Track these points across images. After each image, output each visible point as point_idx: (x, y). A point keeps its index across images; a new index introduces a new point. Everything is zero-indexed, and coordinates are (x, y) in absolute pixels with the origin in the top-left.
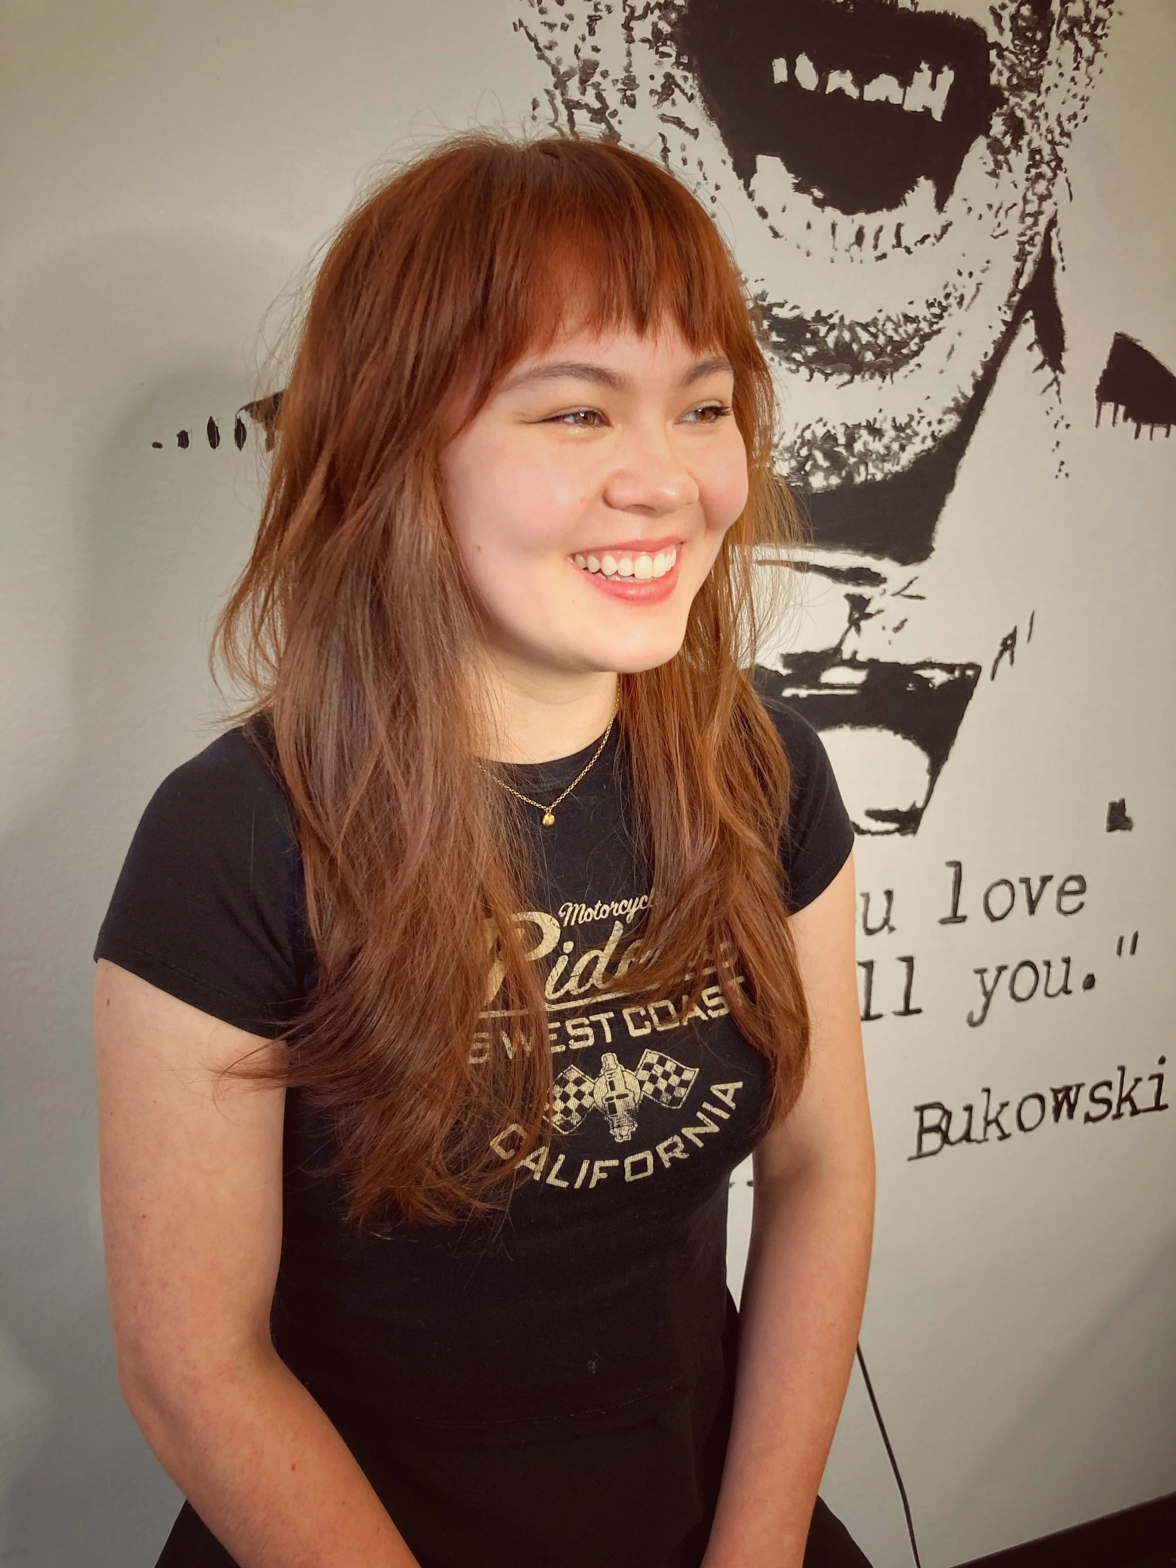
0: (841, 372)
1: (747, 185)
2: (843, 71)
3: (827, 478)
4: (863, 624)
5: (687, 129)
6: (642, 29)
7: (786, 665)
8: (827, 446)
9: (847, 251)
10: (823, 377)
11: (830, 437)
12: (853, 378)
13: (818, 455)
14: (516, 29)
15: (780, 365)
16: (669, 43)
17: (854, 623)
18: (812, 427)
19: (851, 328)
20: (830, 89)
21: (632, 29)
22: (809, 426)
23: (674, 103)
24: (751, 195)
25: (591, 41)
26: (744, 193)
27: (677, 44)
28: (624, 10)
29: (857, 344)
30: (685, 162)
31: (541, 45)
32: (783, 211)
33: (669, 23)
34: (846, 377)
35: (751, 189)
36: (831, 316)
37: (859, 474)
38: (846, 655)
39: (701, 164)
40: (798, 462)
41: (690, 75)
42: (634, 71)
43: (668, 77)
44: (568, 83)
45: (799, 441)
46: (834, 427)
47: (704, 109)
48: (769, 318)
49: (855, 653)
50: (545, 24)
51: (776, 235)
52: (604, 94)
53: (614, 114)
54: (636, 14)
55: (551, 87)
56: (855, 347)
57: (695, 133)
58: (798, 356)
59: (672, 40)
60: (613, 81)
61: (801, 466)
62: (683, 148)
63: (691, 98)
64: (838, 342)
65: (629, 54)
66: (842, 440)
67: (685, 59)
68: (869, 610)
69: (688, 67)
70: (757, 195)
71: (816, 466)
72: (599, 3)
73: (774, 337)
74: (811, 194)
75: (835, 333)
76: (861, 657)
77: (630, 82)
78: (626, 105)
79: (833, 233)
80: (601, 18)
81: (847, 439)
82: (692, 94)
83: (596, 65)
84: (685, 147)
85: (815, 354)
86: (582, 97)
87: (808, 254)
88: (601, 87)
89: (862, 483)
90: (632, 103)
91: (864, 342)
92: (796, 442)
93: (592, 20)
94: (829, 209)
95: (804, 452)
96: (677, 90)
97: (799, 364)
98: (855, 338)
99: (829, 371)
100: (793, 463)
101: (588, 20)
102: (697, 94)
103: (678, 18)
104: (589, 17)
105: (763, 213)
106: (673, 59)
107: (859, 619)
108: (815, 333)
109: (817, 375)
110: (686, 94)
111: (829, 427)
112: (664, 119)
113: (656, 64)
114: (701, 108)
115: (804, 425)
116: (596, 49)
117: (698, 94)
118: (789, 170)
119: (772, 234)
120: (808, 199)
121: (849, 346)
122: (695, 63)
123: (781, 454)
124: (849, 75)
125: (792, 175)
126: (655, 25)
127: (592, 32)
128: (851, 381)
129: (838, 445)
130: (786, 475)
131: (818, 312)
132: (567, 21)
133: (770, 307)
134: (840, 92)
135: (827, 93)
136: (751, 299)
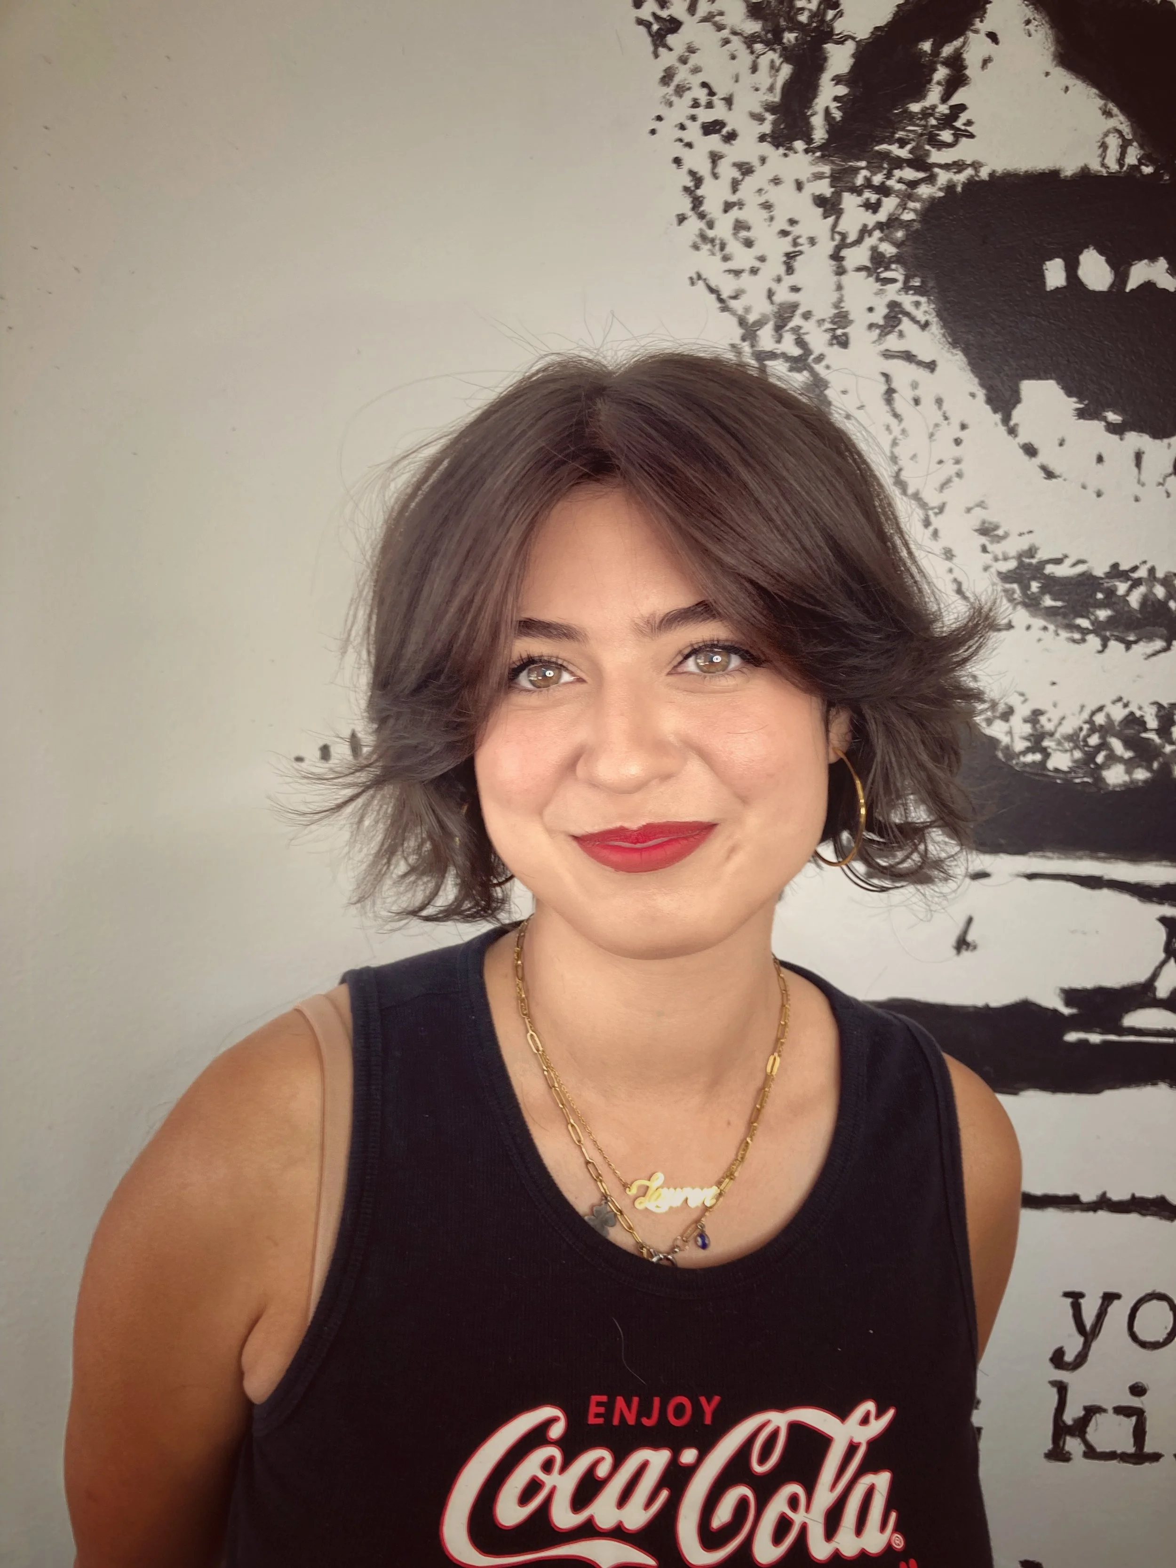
0: (1150, 638)
2: (1153, 259)
3: (1129, 772)
5: (920, 363)
6: (858, 256)
7: (1068, 1002)
8: (1129, 732)
9: (1161, 484)
10: (1122, 646)
12: (1169, 644)
13: (1117, 745)
14: (693, 284)
15: (1058, 635)
16: (893, 266)
17: (1174, 954)
18: (1106, 710)
19: (1166, 581)
20: (1131, 285)
21: (842, 259)
22: (1101, 709)
23: (901, 335)
24: (1012, 431)
25: (789, 281)
26: (1002, 429)
27: (905, 265)
28: (833, 239)
30: (917, 402)
31: (724, 296)
32: (1061, 445)
33: (894, 244)
34: (1159, 644)
35: (1012, 423)
36: (1135, 569)
38: (1162, 992)
39: (939, 402)
40: (1085, 753)
41: (923, 300)
42: (846, 306)
43: (894, 306)
44: (758, 333)
45: (1086, 727)
46: (1140, 708)
47: (944, 335)
48: (1039, 579)
50: (730, 271)
51: (1050, 474)
52: (807, 338)
53: (820, 358)
54: (849, 240)
55: (737, 341)
56: (1173, 605)
57: (931, 366)
58: (1084, 623)
59: (898, 262)
60: (818, 321)
61: (1090, 757)
62: (915, 386)
63: (925, 326)
64: (1145, 601)
65: (839, 287)
66: (1152, 724)
67: (916, 282)
69: (919, 291)
70: (1021, 430)
71: (1113, 758)
72: (799, 236)
73: (1048, 601)
74: (1104, 419)
75: (1142, 589)
77: (841, 319)
78: (835, 346)
79: (1138, 464)
80: (801, 253)
81: (1160, 722)
82: (926, 321)
83: (794, 307)
84: (917, 384)
85: (1110, 617)
86: (778, 346)
87: (1099, 494)
88: (802, 331)
90: (843, 342)
92: (1081, 729)
93: (790, 257)
94: (1131, 435)
95: (1094, 740)
96: (905, 320)
97: (1084, 632)
98: (1173, 594)
99: (1132, 638)
100: (1078, 755)
101: (785, 259)
102: (933, 319)
103: (907, 236)
104: (787, 255)
105: (1030, 451)
106: (899, 284)
108: (1111, 592)
109: (1113, 644)
110: (918, 323)
111: (1133, 708)
112: (888, 355)
113: (876, 294)
114: (939, 336)
115: (1094, 707)
116: (795, 289)
117: (936, 319)
118: (1070, 394)
119: (1043, 475)
120: (1097, 426)
121: (1163, 604)
122: (931, 284)
123: (1059, 743)
124: (1162, 263)
125: (1075, 400)
126: (874, 249)
127: (790, 270)
128: (1167, 649)
129: (1146, 730)
130: (1066, 769)
131: (1115, 566)
132: (757, 264)
133: (1043, 563)
134: (1148, 286)
135: (1128, 290)
136: (1013, 558)
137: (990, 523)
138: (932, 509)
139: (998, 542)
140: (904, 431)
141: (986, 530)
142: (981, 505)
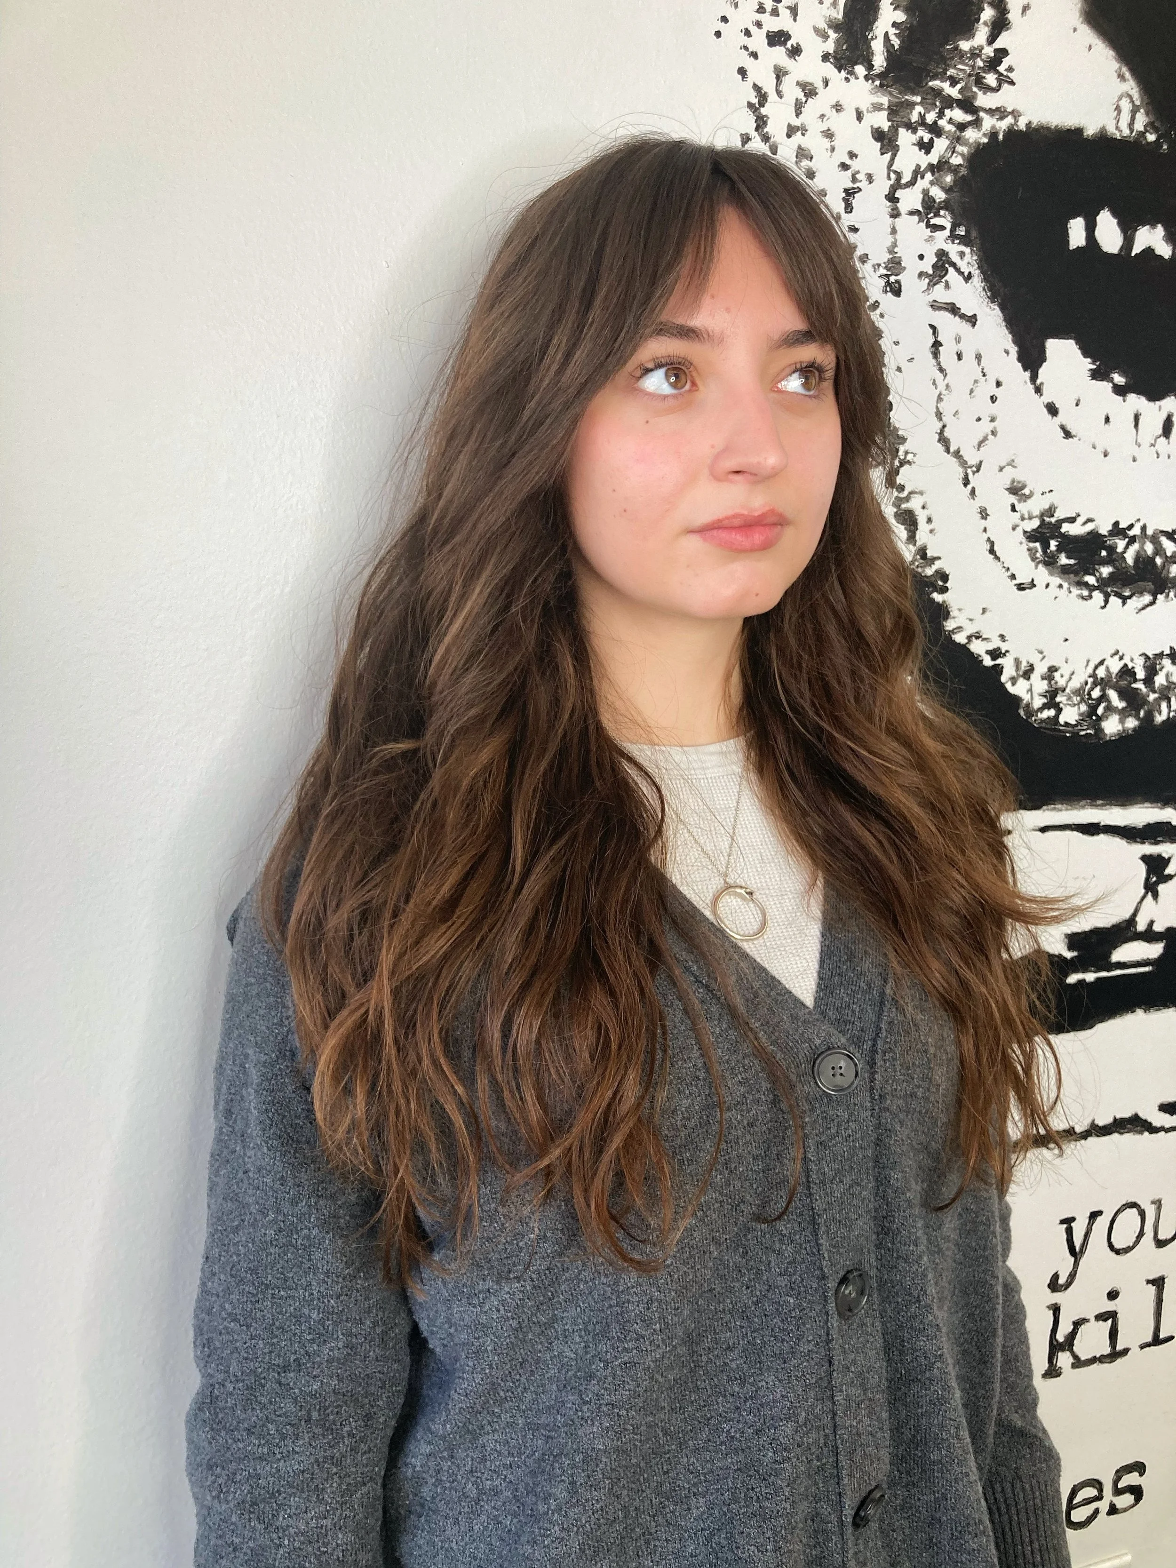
0: (1141, 593)
1: (1034, 378)
2: (1153, 225)
3: (1122, 721)
4: (1161, 888)
5: (963, 316)
6: (911, 199)
7: (1070, 948)
8: (1123, 683)
9: (1153, 445)
10: (1120, 601)
11: (1127, 672)
12: (1155, 599)
13: (1113, 695)
15: (1070, 592)
16: (942, 212)
17: (1151, 888)
19: (1155, 540)
20: (1136, 250)
21: (897, 200)
22: (1102, 663)
23: (947, 286)
24: (1038, 390)
25: (847, 219)
26: (1031, 387)
27: (952, 213)
28: (889, 178)
29: (1161, 557)
30: (959, 356)
32: (1077, 405)
33: (943, 189)
34: (1147, 598)
35: (1038, 382)
37: (1160, 714)
38: (1141, 926)
39: (979, 357)
40: (1089, 706)
41: (967, 250)
42: (900, 251)
43: (942, 255)
45: (1090, 680)
46: (1132, 660)
47: (984, 289)
48: (1057, 537)
49: (1152, 923)
51: (1068, 434)
53: (875, 305)
54: (903, 181)
56: (1159, 561)
57: (972, 320)
59: (946, 208)
60: (874, 266)
61: (1093, 709)
63: (968, 278)
65: (894, 231)
66: (1141, 674)
67: (961, 231)
68: (1168, 871)
69: (965, 241)
70: (1045, 390)
71: (1110, 709)
72: (858, 172)
73: (1063, 560)
74: (1111, 380)
76: (1158, 928)
77: (895, 265)
78: (889, 294)
79: (1136, 425)
80: (859, 190)
81: (1146, 671)
82: (970, 273)
84: (960, 338)
85: (1111, 574)
87: (1106, 454)
89: (1164, 722)
90: (896, 290)
91: (1169, 554)
92: (1086, 683)
94: (1132, 397)
96: (951, 270)
97: (1091, 588)
98: (1159, 550)
99: (1127, 594)
100: (1084, 708)
101: (844, 195)
102: (976, 273)
103: (955, 181)
104: (846, 191)
105: (1052, 410)
106: (947, 233)
107: (1157, 883)
108: (1112, 549)
109: (1113, 599)
110: (962, 273)
111: (1126, 660)
112: (935, 306)
113: (926, 241)
114: (981, 289)
115: (1097, 662)
116: (854, 229)
117: (978, 272)
118: (1085, 354)
119: (1062, 435)
120: (1107, 386)
121: (1152, 560)
122: (974, 234)
123: (1069, 698)
124: (1160, 230)
125: (1089, 360)
126: (926, 192)
127: (849, 207)
128: (1153, 603)
130: (1074, 723)
131: (1116, 524)
133: (1060, 522)
134: (1149, 252)
135: (1133, 255)
136: (1036, 517)
137: (1019, 482)
138: (971, 467)
139: (1025, 501)
140: (947, 386)
141: (1015, 490)
142: (1011, 463)
